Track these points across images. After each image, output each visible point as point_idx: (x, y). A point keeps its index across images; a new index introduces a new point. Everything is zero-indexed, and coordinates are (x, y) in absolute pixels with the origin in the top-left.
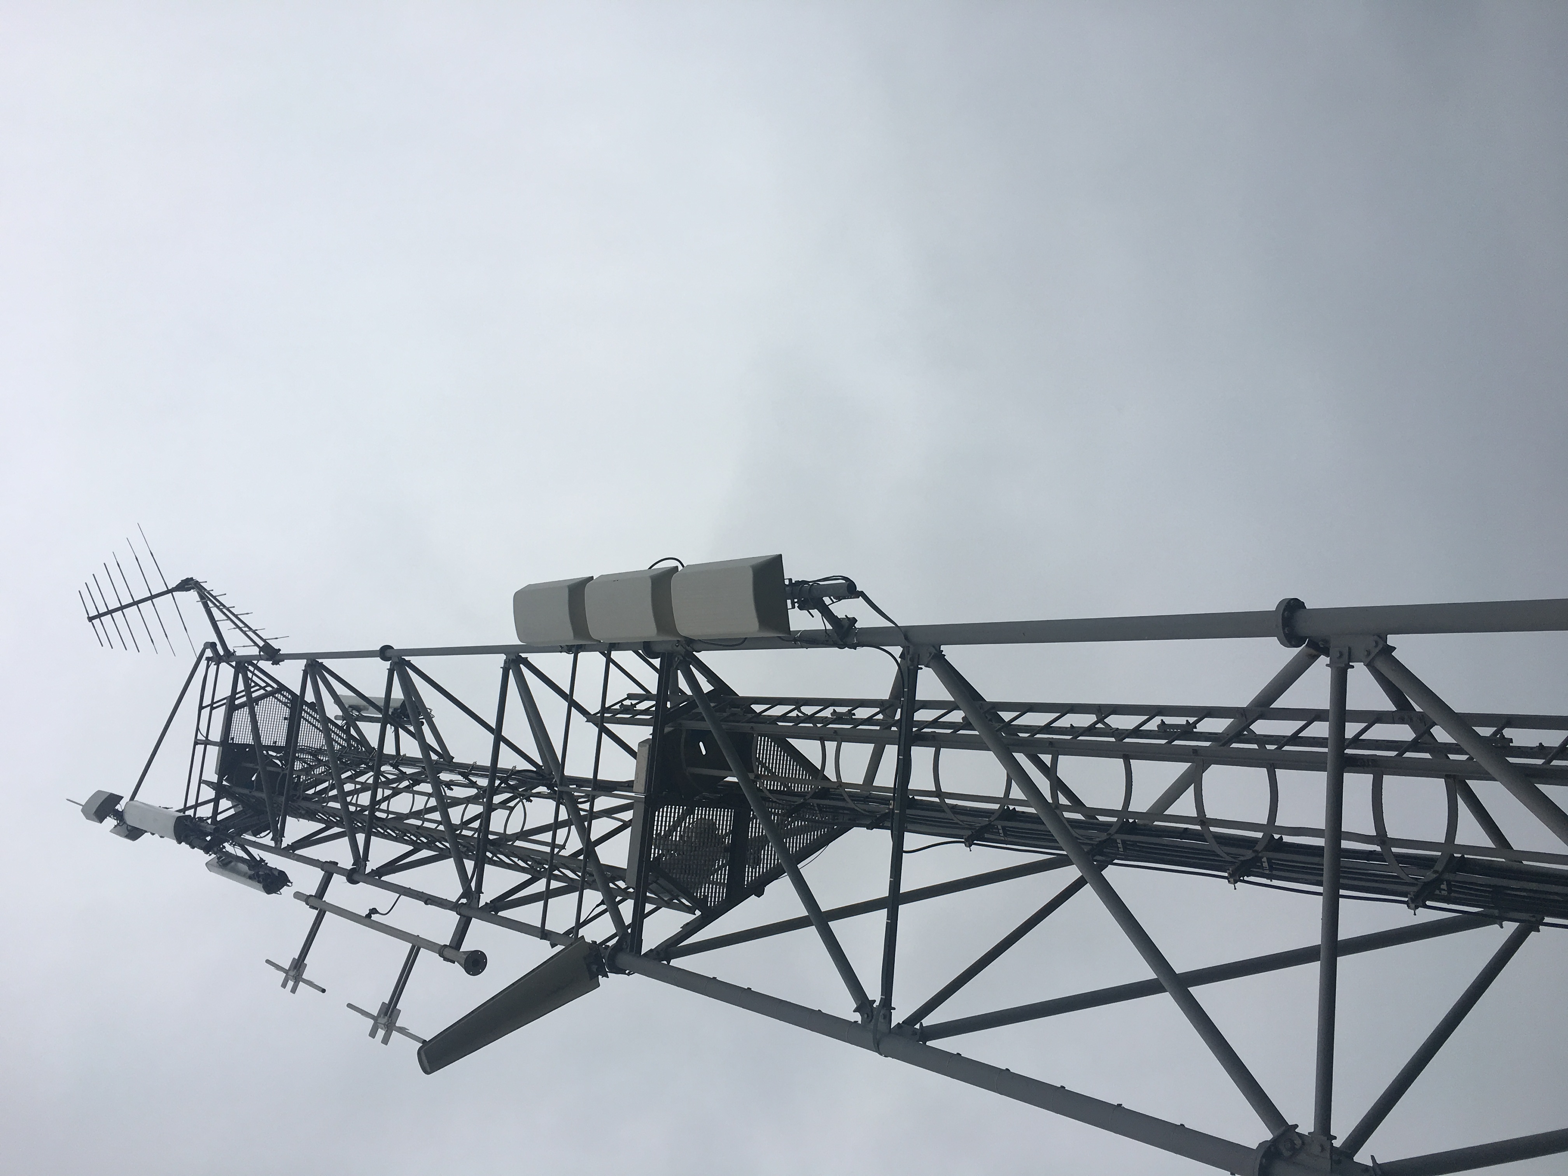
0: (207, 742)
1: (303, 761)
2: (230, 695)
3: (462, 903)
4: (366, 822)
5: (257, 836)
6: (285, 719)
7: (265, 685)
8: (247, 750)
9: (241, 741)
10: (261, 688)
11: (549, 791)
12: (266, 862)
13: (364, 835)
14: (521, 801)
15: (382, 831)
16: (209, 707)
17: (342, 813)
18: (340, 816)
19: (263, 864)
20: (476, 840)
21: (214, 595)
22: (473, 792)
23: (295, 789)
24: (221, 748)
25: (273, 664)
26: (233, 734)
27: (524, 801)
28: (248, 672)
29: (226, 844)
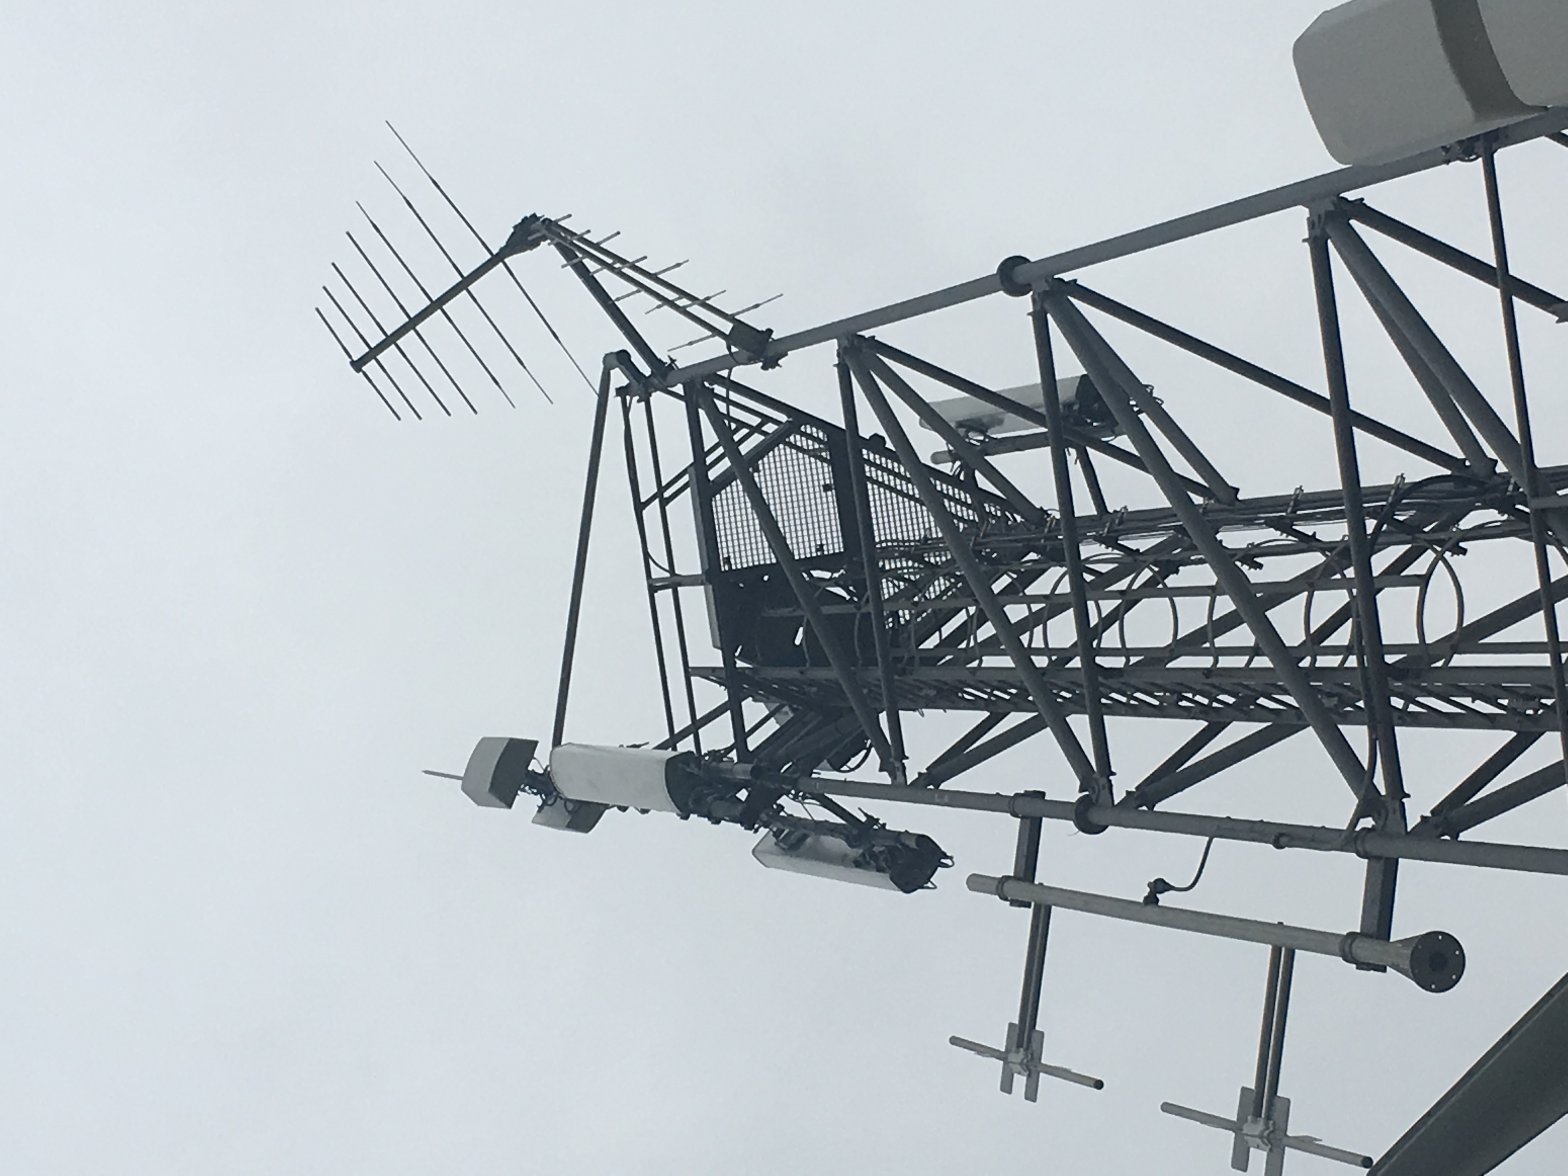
0: (675, 582)
1: (896, 575)
2: (692, 460)
3: (1364, 829)
4: (1080, 686)
5: (842, 769)
6: (827, 488)
7: (759, 420)
8: (766, 578)
9: (747, 562)
10: (753, 430)
11: (1505, 517)
12: (881, 822)
13: (1086, 717)
14: (1440, 557)
15: (1124, 699)
16: (657, 501)
17: (1022, 675)
18: (1018, 684)
19: (875, 827)
20: (1359, 674)
21: (595, 242)
22: (1316, 559)
23: (895, 644)
24: (710, 587)
25: (764, 368)
26: (725, 550)
27: (1447, 555)
28: (716, 401)
29: (784, 800)
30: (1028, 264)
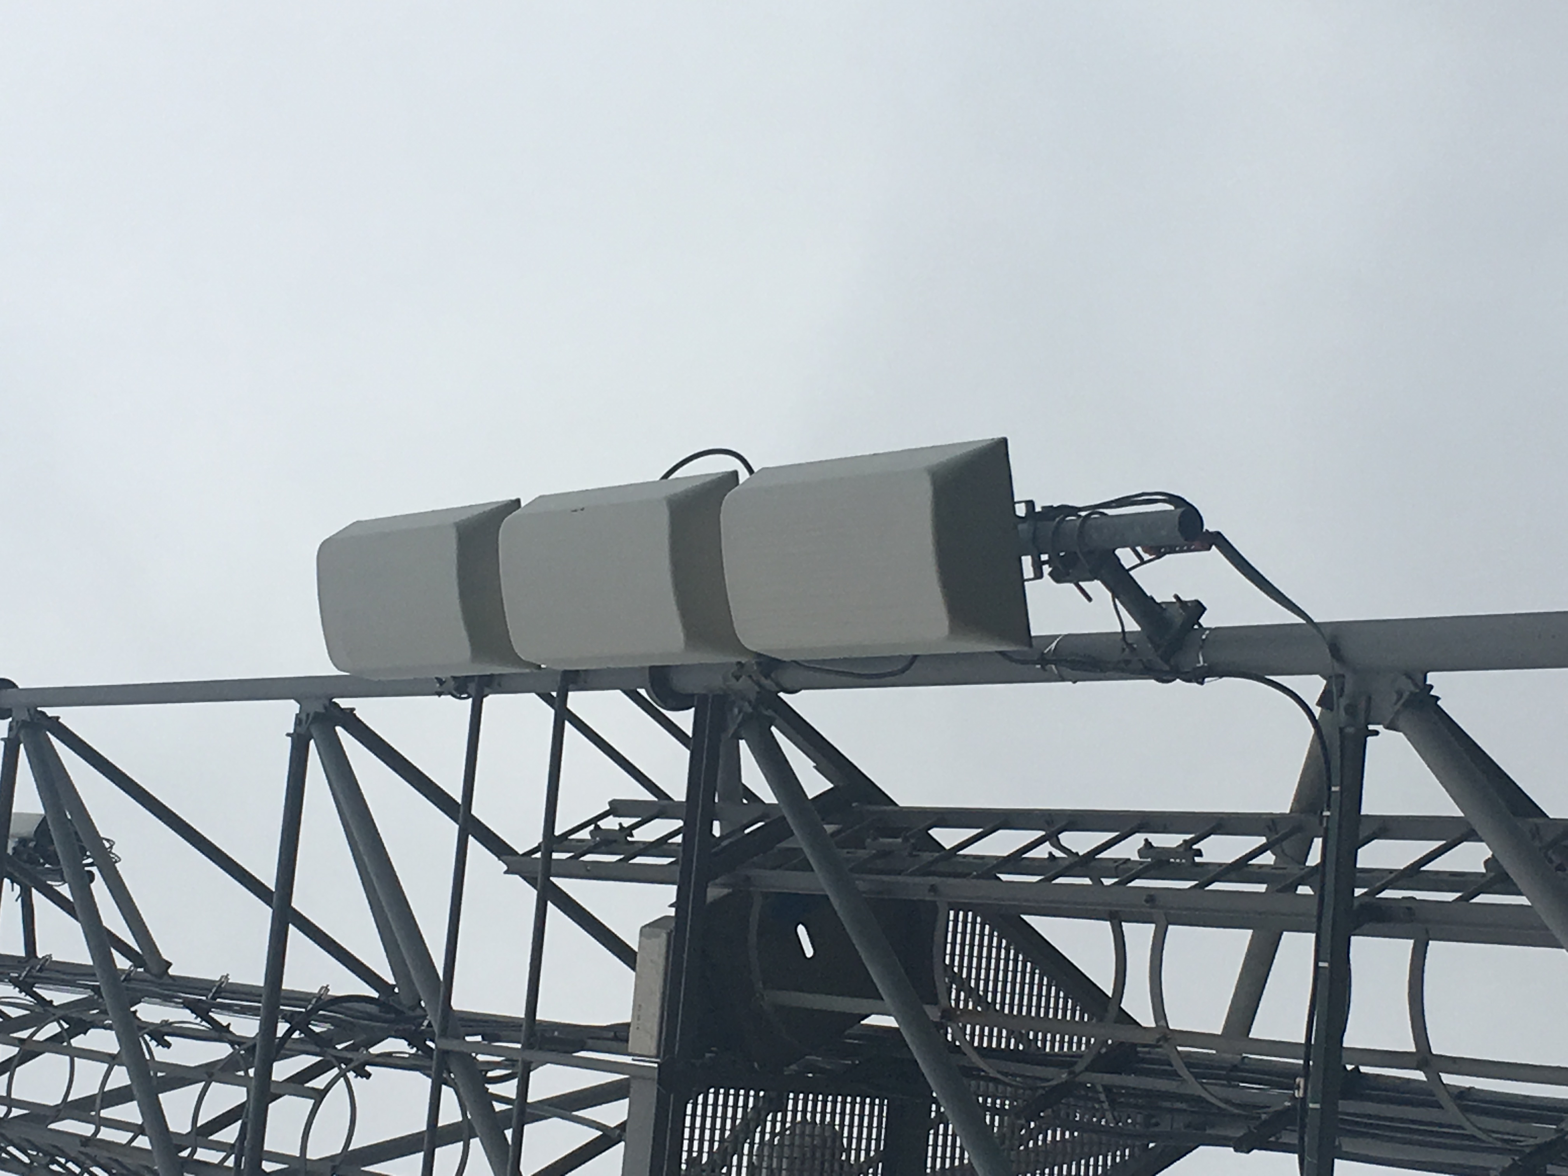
14: (343, 1074)
27: (351, 1075)
30: (14, 690)
